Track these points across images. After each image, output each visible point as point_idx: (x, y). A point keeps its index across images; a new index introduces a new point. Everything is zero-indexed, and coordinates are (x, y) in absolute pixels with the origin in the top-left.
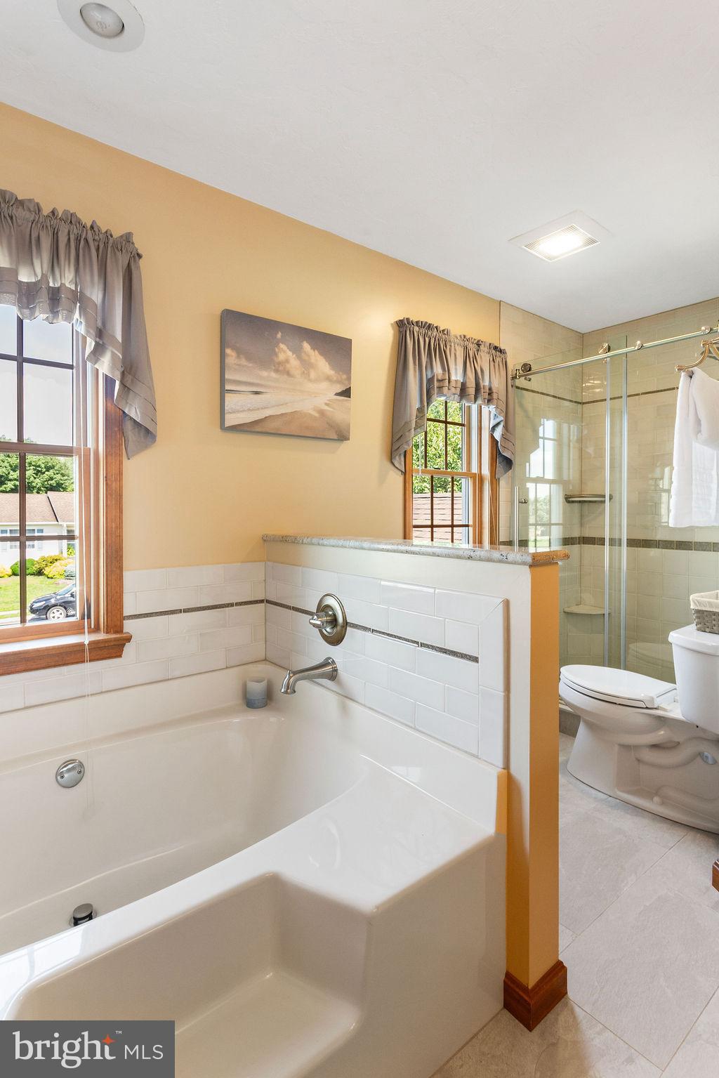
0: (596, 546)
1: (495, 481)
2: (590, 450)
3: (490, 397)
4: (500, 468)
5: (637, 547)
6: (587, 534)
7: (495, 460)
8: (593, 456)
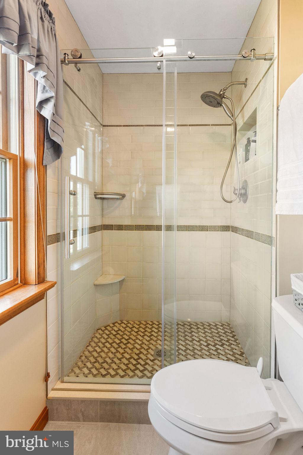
0: (114, 231)
1: (41, 167)
2: (110, 161)
3: (39, 61)
4: (48, 153)
5: (142, 230)
6: (107, 222)
7: (42, 143)
8: (111, 165)
